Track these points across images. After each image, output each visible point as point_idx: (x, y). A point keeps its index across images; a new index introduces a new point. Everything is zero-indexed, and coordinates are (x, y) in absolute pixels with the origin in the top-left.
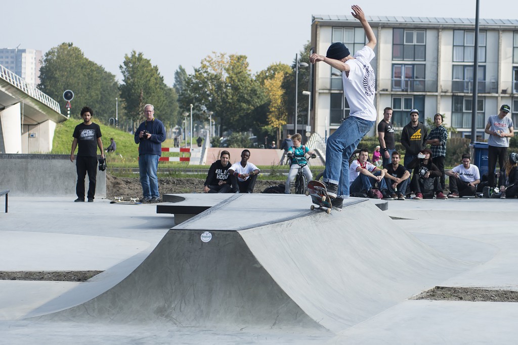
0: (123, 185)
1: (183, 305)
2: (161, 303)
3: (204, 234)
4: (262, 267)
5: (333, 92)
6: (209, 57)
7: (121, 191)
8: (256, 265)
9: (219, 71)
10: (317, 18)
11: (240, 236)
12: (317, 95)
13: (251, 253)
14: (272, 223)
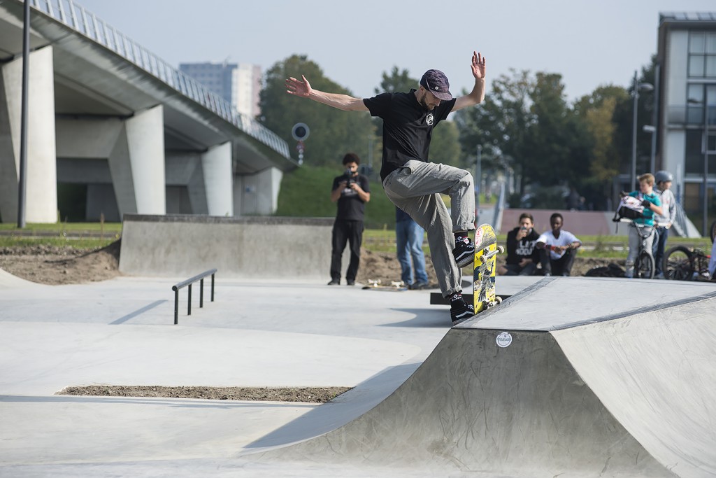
0: (381, 263)
1: (470, 438)
2: (437, 436)
3: (501, 336)
4: (585, 386)
5: (690, 127)
6: (503, 76)
7: (378, 271)
8: (577, 382)
9: (520, 96)
10: (667, 18)
11: (553, 339)
12: (665, 132)
13: (569, 365)
14: (601, 320)
